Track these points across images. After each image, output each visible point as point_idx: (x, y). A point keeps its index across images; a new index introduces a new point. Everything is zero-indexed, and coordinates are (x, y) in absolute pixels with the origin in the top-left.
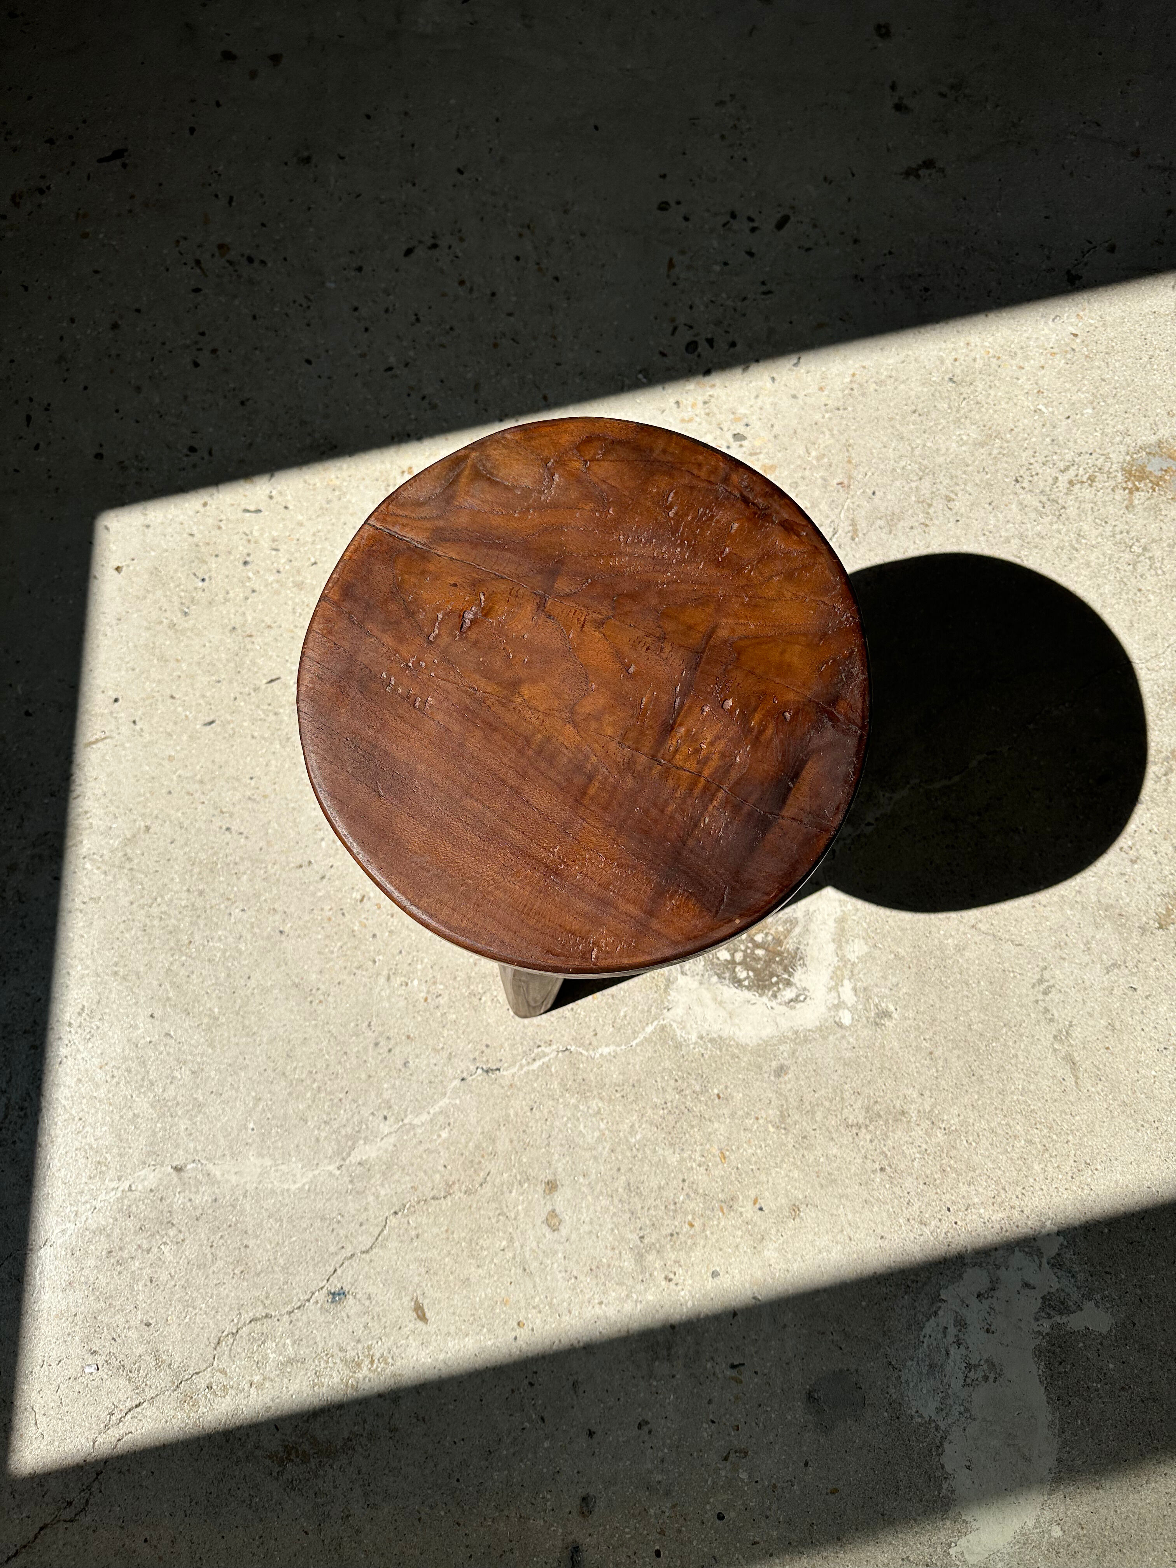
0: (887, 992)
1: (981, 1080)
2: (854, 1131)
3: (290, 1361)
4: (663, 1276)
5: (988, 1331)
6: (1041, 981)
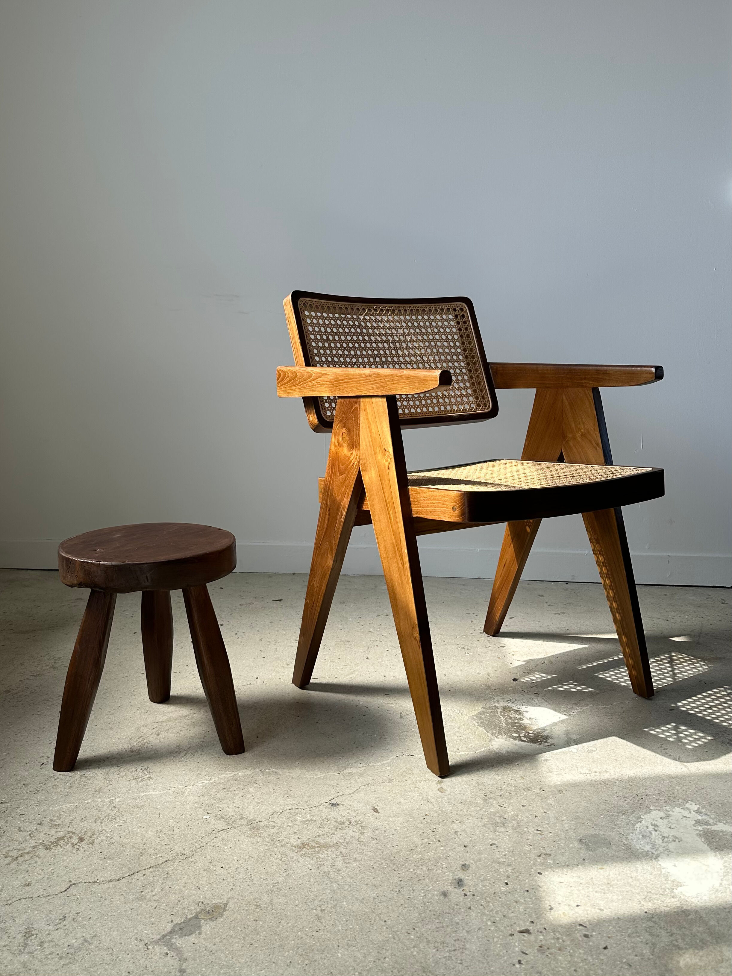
2: (585, 774)
5: (670, 828)
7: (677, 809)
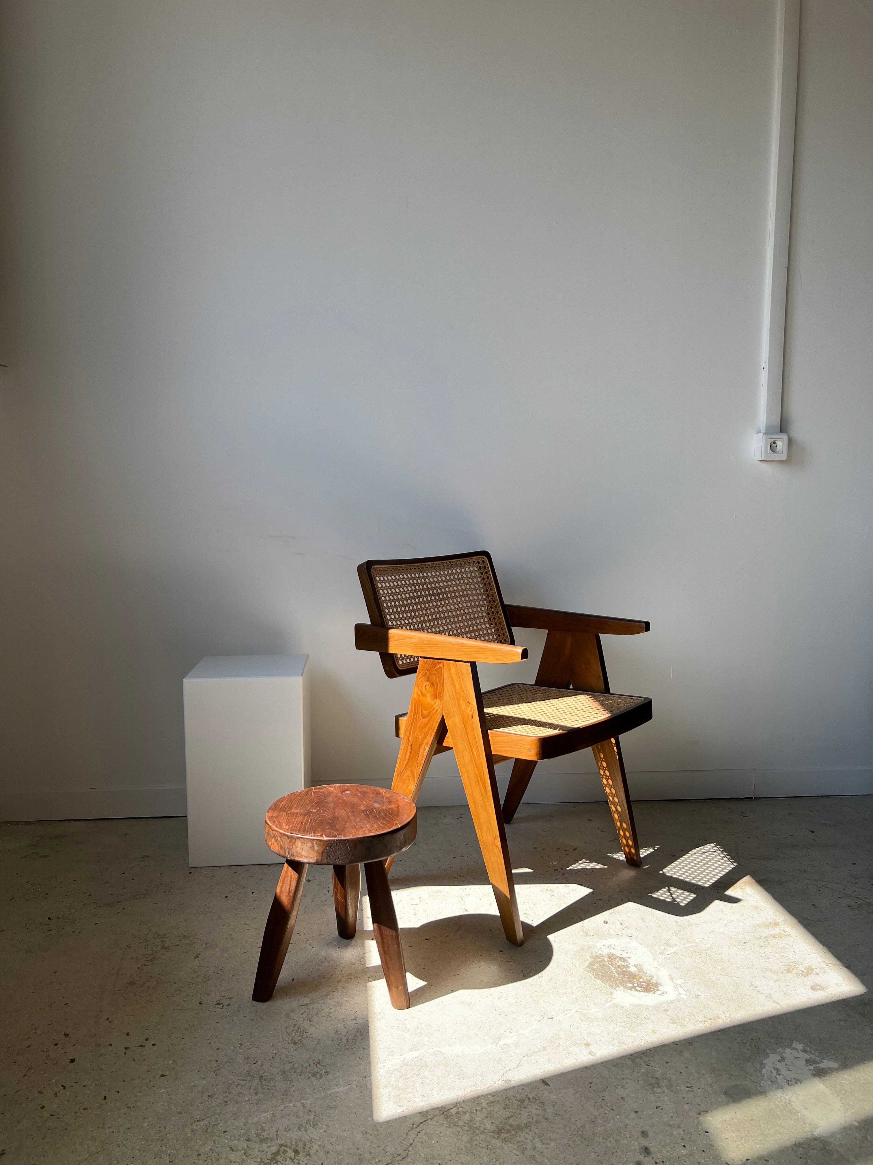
0: (696, 990)
1: (744, 1008)
2: (703, 1022)
3: (492, 1102)
4: (645, 1064)
5: (789, 1071)
6: (752, 985)
7: (788, 1051)
